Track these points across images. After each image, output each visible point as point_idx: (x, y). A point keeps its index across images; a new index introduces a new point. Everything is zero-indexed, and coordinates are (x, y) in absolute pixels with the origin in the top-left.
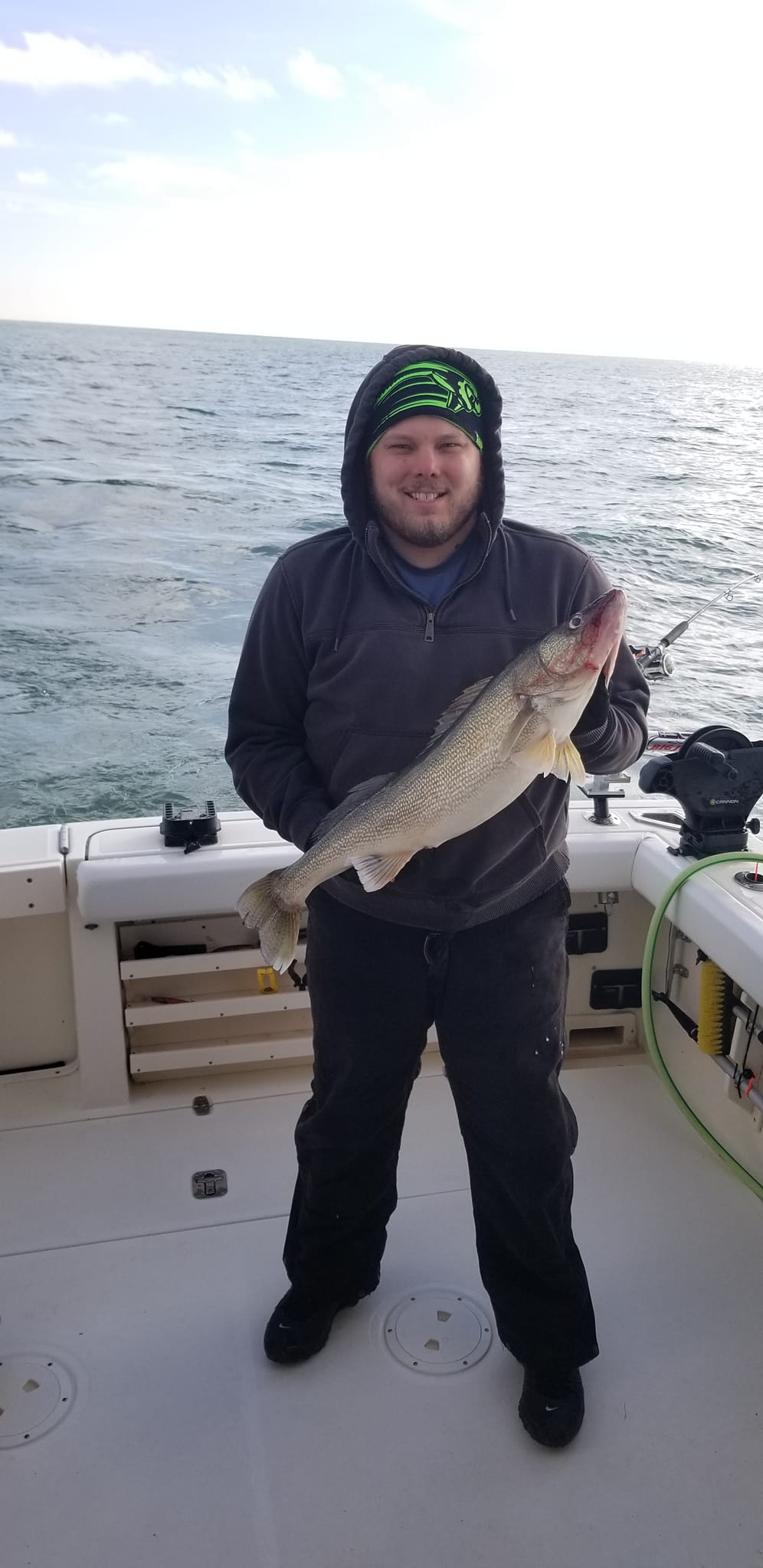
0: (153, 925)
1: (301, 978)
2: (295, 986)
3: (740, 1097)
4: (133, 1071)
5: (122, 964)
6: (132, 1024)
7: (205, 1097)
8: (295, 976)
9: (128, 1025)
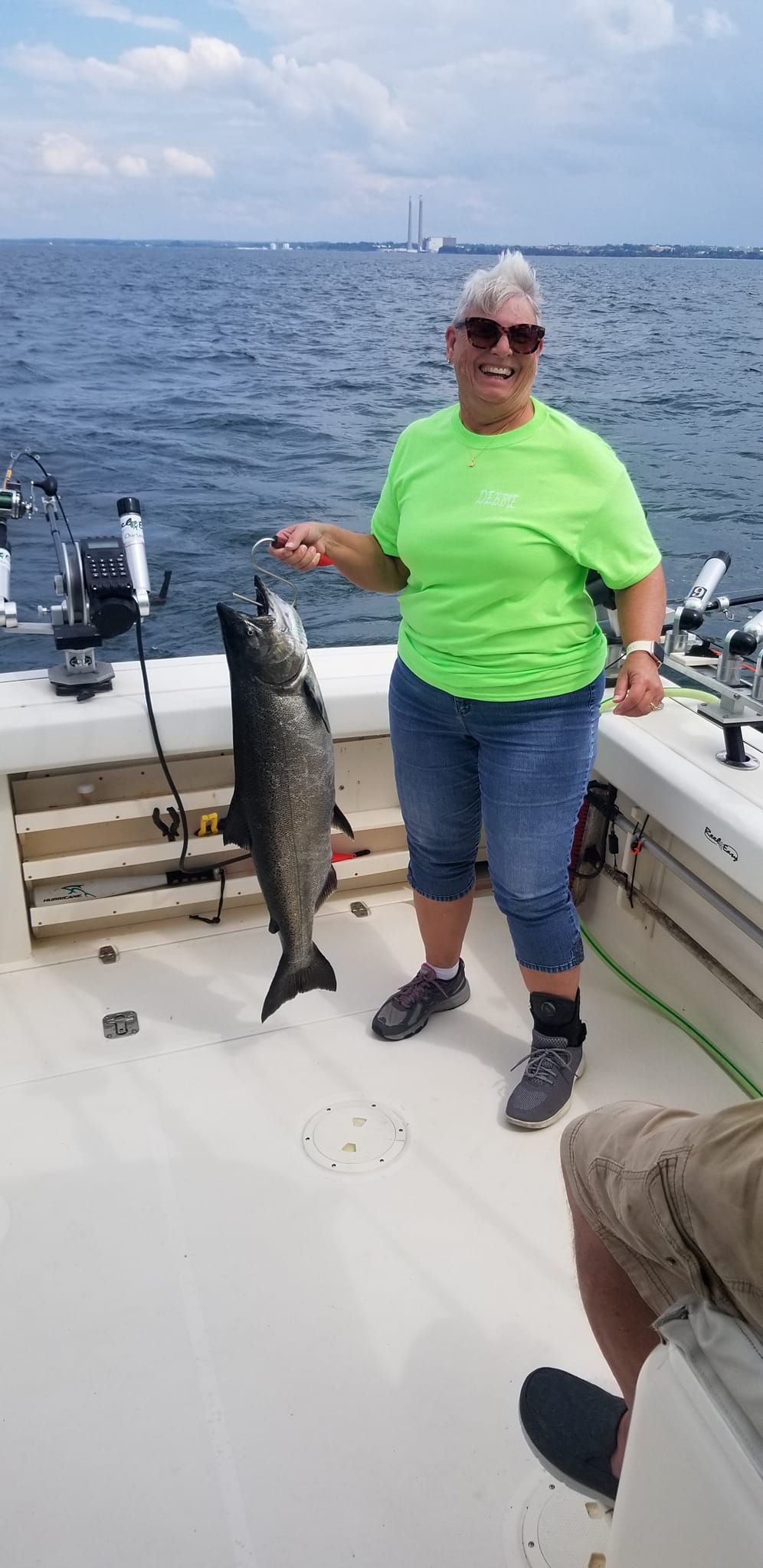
0: (48, 778)
1: (169, 827)
2: (164, 835)
3: (632, 907)
4: (34, 924)
5: (16, 816)
6: (30, 877)
7: (110, 947)
8: (161, 825)
9: (26, 879)
